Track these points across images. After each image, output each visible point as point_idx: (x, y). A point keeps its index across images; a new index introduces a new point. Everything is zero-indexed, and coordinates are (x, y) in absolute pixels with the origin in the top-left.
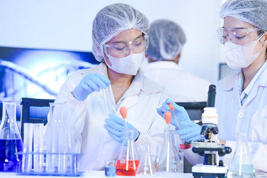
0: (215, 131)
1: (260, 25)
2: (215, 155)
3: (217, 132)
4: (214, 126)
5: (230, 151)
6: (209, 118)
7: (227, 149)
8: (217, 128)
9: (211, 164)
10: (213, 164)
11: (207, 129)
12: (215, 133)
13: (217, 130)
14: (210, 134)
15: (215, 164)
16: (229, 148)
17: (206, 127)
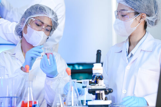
0: (101, 78)
1: (135, 9)
2: (102, 93)
3: (102, 78)
4: (100, 75)
5: (112, 91)
6: (97, 70)
7: (110, 90)
8: (102, 76)
9: (100, 99)
10: (101, 99)
11: (96, 77)
12: (101, 79)
13: (102, 77)
14: (98, 80)
15: (103, 99)
16: (111, 89)
17: (95, 75)
